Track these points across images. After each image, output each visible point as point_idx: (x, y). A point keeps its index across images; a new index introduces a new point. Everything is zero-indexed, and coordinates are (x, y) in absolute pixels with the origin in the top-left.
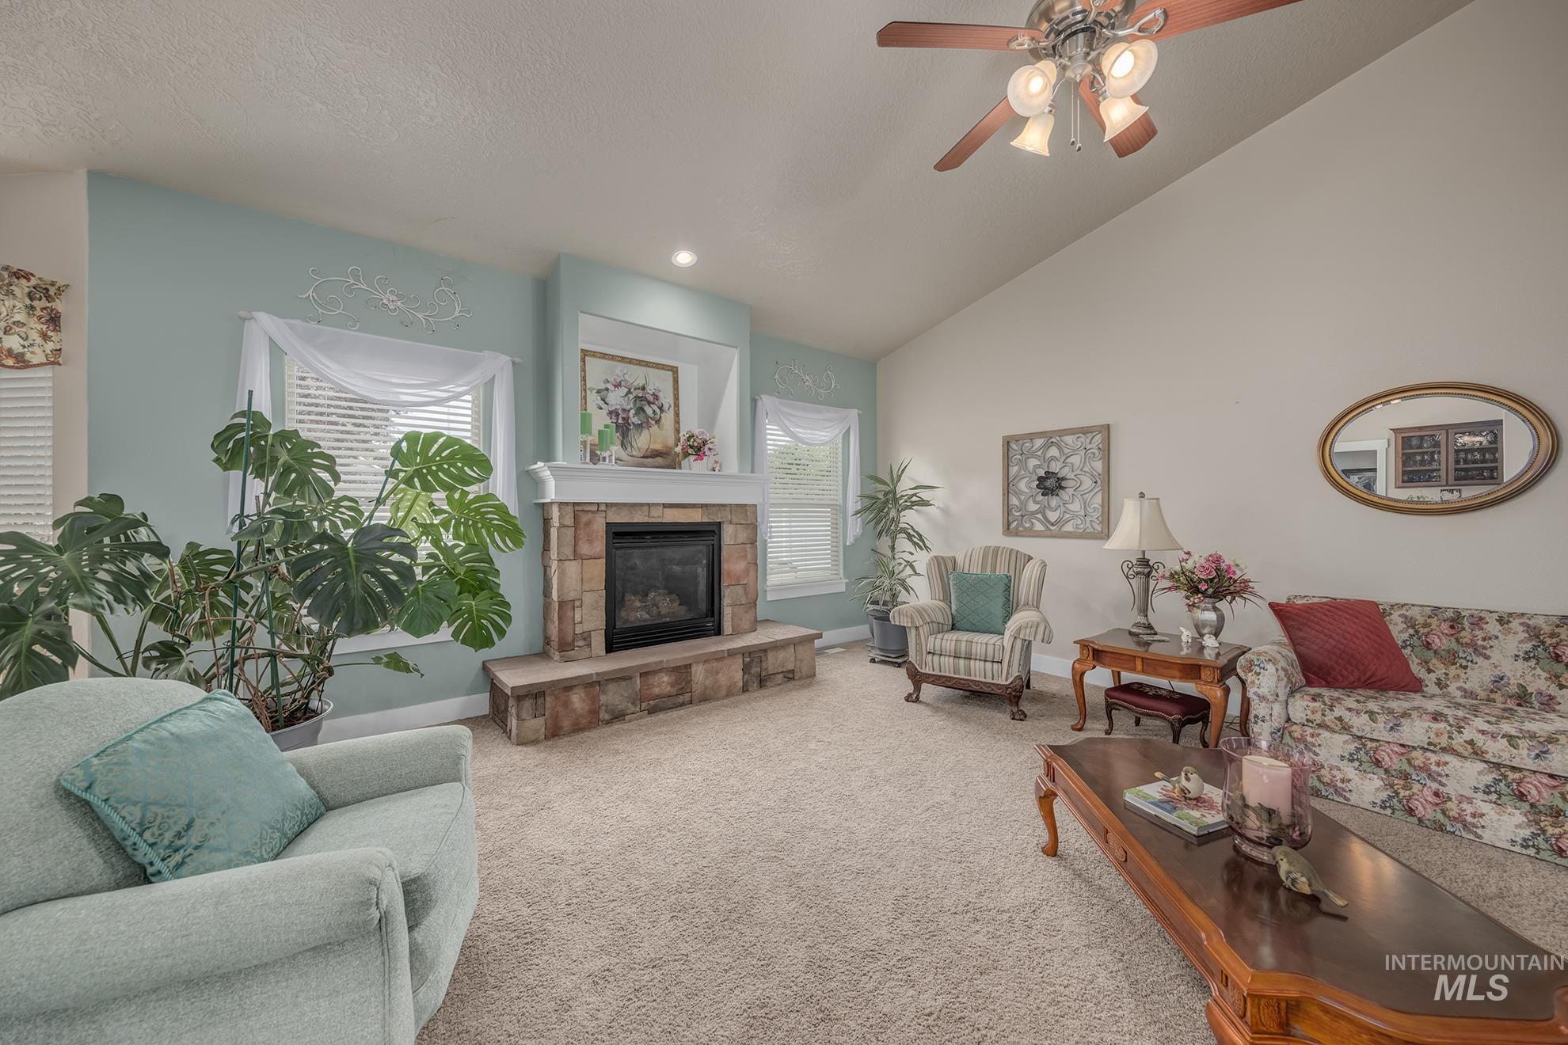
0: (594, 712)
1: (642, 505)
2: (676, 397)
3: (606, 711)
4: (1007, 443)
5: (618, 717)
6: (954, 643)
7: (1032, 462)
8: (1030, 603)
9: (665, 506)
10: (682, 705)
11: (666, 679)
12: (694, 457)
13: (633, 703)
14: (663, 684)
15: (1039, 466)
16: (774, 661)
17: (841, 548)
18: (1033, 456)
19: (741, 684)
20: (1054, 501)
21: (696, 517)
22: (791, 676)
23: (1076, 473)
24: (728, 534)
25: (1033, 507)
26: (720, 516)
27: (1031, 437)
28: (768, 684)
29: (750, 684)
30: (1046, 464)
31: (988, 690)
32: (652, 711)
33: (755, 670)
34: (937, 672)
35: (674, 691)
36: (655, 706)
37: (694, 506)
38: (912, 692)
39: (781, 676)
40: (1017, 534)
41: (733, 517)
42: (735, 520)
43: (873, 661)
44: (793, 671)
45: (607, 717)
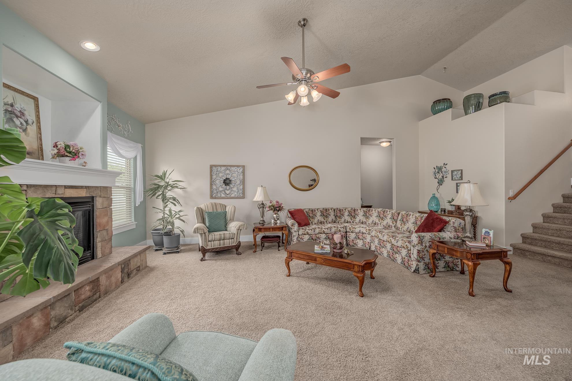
0: (47, 325)
1: (51, 186)
2: (38, 117)
3: (55, 321)
4: (211, 167)
5: (62, 321)
6: (219, 236)
7: (221, 175)
8: (232, 219)
9: (66, 187)
10: (96, 300)
11: (88, 288)
12: (70, 158)
13: (72, 309)
14: (86, 291)
15: (223, 176)
16: (133, 264)
17: (133, 208)
18: (221, 172)
19: (120, 279)
20: (228, 187)
21: (83, 194)
22: (139, 269)
23: (235, 179)
24: (99, 203)
25: (221, 189)
26: (95, 193)
27: (221, 166)
28: (132, 275)
29: (124, 278)
30: (226, 175)
31: (227, 249)
32: (81, 310)
33: (126, 270)
34: (213, 247)
35: (91, 294)
36: (83, 306)
37: (82, 187)
38: (202, 257)
39: (135, 270)
40: (215, 198)
41: (102, 193)
42: (103, 195)
43: (165, 254)
44: (139, 267)
45: (56, 324)
